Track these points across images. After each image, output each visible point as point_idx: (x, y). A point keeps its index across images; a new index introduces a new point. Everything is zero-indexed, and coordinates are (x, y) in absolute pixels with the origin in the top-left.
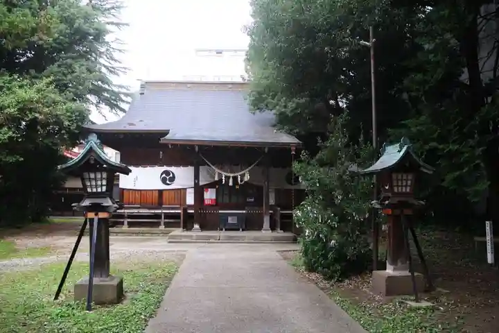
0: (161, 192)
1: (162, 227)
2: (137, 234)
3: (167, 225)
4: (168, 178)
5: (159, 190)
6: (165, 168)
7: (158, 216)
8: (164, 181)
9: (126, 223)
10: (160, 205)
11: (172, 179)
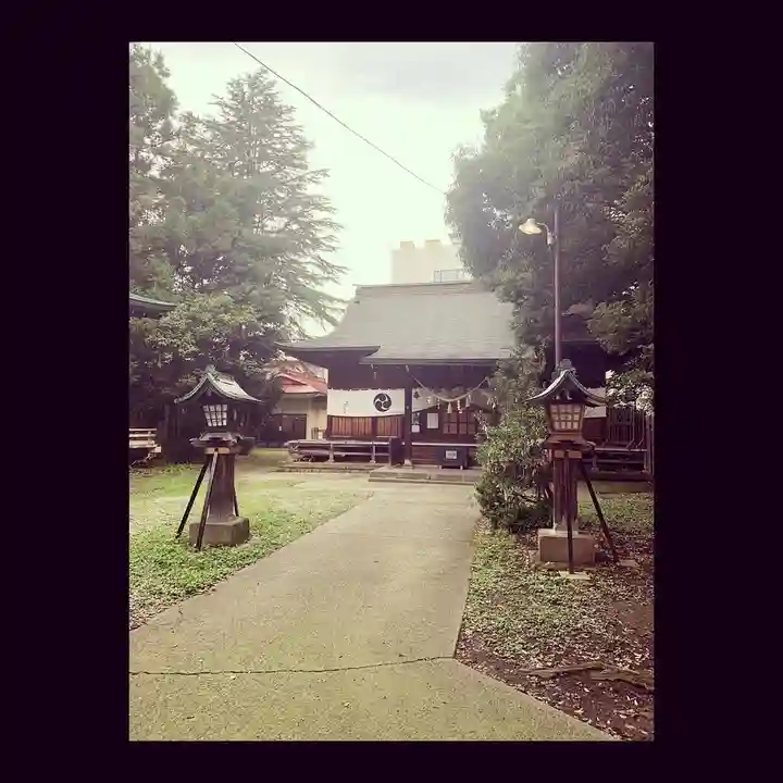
0: (375, 419)
1: (373, 462)
2: (344, 470)
3: (378, 460)
4: (383, 402)
5: (372, 417)
6: (379, 391)
7: (368, 449)
8: (378, 406)
9: (331, 457)
10: (374, 435)
11: (388, 405)
